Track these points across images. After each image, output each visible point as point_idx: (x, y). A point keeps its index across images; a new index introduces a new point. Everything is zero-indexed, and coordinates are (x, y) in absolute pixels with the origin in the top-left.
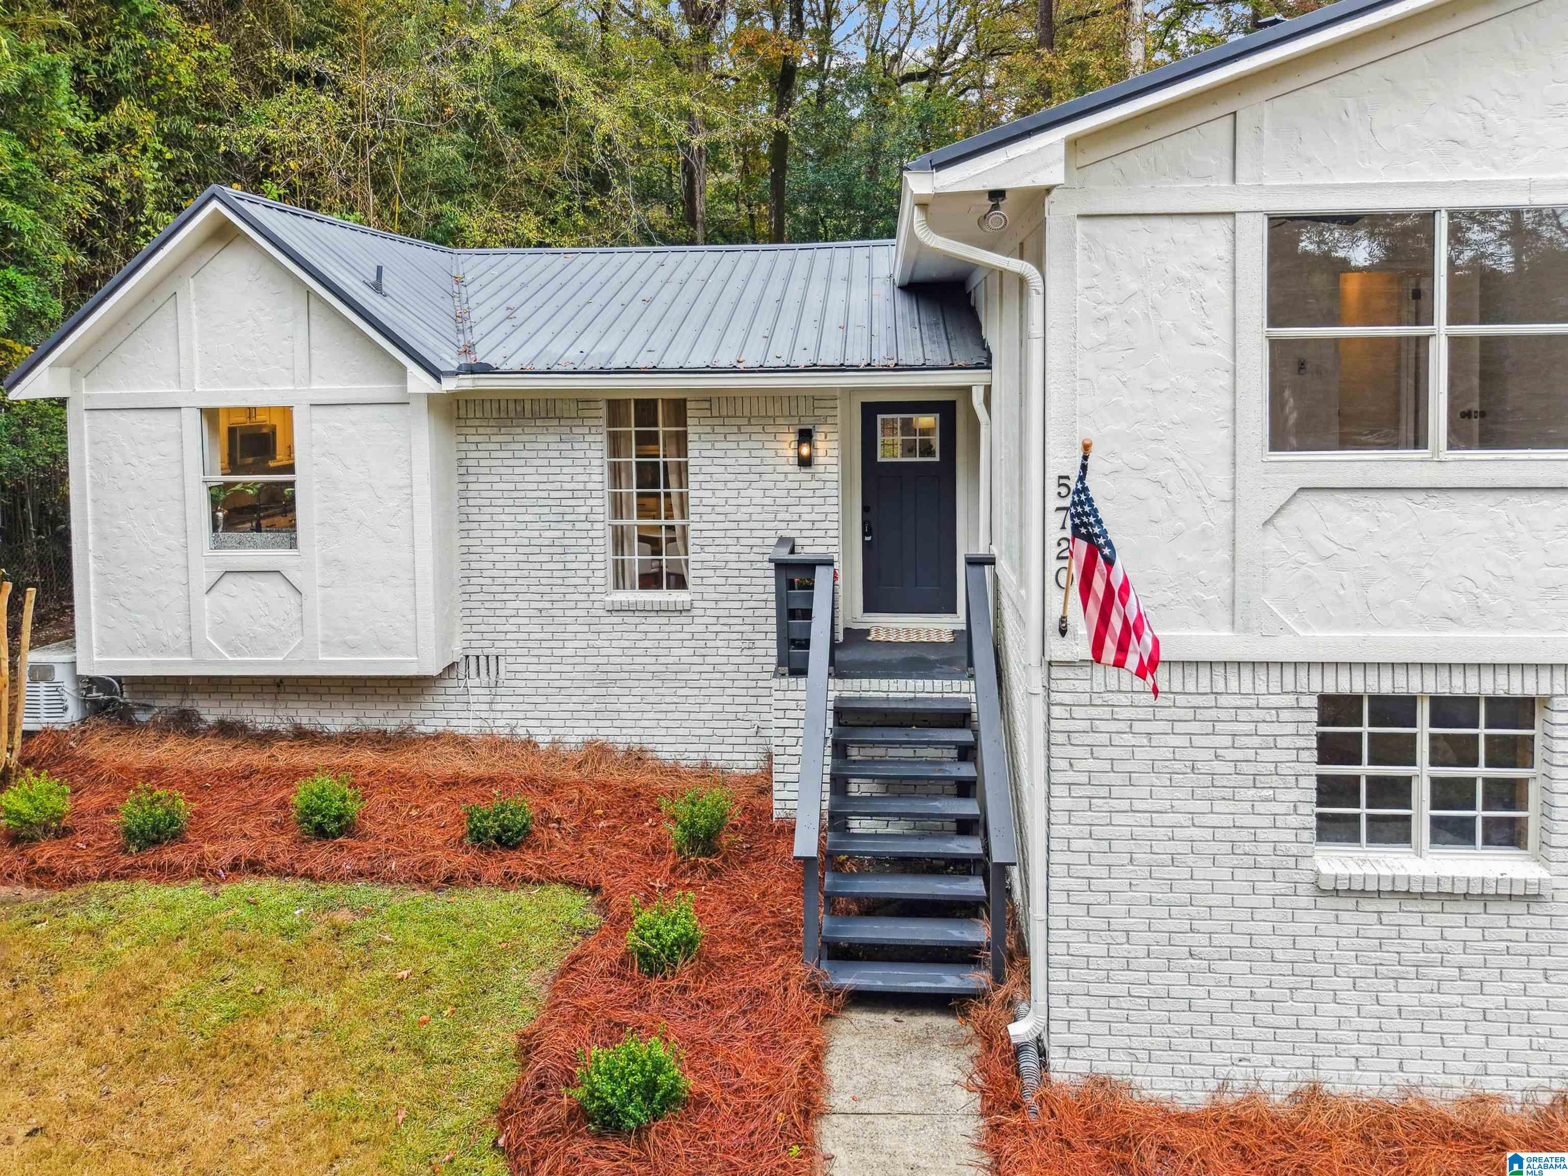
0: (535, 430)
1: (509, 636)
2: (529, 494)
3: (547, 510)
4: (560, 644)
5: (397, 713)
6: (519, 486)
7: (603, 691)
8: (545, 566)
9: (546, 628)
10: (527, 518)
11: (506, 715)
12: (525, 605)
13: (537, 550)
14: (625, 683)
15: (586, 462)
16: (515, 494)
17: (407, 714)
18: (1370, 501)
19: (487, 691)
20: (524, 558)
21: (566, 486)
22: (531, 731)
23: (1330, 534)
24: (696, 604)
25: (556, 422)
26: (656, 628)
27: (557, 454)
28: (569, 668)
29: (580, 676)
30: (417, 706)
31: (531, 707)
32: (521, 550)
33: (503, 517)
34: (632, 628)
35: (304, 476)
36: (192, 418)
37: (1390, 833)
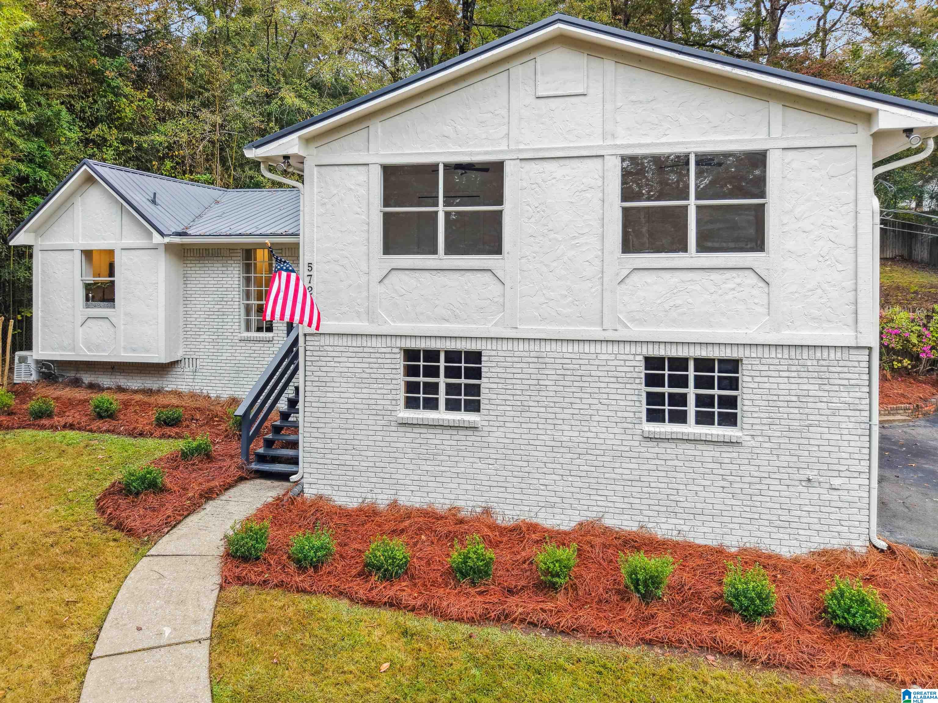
0: (213, 262)
1: (201, 350)
2: (210, 289)
3: (216, 296)
4: (221, 354)
5: (158, 382)
6: (207, 286)
7: (237, 375)
8: (216, 320)
9: (216, 347)
10: (209, 299)
11: (199, 384)
12: (207, 337)
13: (212, 313)
14: (246, 372)
15: (232, 276)
16: (204, 289)
17: (161, 382)
18: (417, 274)
19: (192, 374)
20: (207, 317)
21: (224, 286)
22: (209, 392)
23: (403, 287)
24: (275, 338)
25: (221, 258)
26: (259, 348)
27: (221, 272)
28: (224, 365)
29: (228, 368)
30: (165, 379)
31: (209, 381)
32: (206, 313)
33: (200, 299)
34: (249, 348)
35: (118, 278)
36: (78, 254)
37: (432, 405)
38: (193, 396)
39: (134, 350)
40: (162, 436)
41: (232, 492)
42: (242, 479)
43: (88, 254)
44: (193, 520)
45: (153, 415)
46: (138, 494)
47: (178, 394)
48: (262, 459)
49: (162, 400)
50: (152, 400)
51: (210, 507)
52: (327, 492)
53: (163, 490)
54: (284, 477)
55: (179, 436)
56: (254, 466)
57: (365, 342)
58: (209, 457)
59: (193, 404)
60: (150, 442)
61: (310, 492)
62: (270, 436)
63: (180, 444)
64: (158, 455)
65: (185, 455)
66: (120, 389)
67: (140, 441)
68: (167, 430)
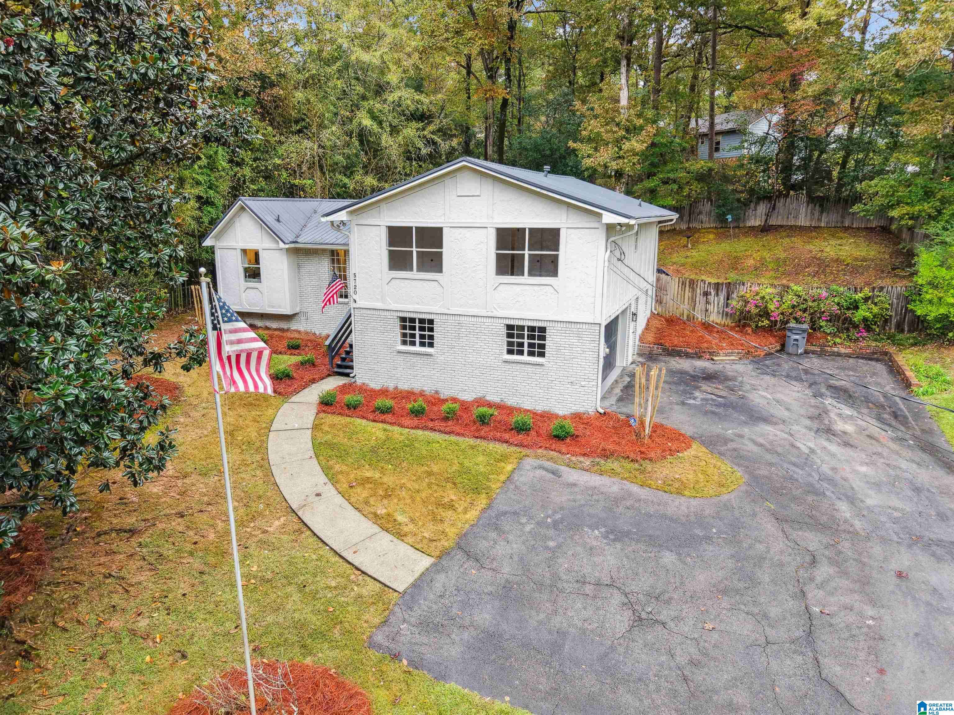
0: (313, 257)
1: (310, 308)
5: (287, 325)
7: (330, 322)
8: (317, 291)
9: (317, 306)
12: (313, 300)
13: (315, 287)
14: (335, 321)
15: (324, 265)
17: (289, 325)
18: (404, 281)
19: (305, 320)
21: (320, 271)
22: (315, 331)
23: (398, 287)
25: (318, 255)
30: (291, 323)
31: (315, 325)
32: (311, 287)
33: (307, 278)
34: (336, 307)
35: (262, 266)
36: (239, 251)
37: (413, 343)
38: (307, 333)
39: (273, 307)
40: (291, 354)
41: (324, 381)
42: (329, 375)
43: (244, 251)
44: (306, 391)
45: (285, 343)
46: (281, 379)
47: (299, 332)
48: (339, 366)
49: (288, 334)
50: (285, 335)
51: (314, 386)
52: (367, 382)
53: (292, 378)
54: (347, 375)
55: (299, 354)
56: (336, 370)
57: (381, 313)
58: (314, 365)
59: (306, 338)
60: (286, 357)
61: (359, 382)
62: (344, 356)
63: (299, 358)
64: (289, 363)
65: (302, 363)
66: (267, 328)
67: (280, 356)
68: (293, 351)
